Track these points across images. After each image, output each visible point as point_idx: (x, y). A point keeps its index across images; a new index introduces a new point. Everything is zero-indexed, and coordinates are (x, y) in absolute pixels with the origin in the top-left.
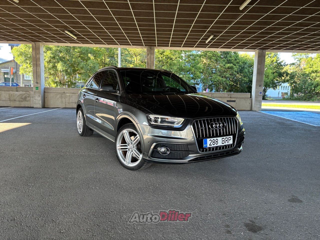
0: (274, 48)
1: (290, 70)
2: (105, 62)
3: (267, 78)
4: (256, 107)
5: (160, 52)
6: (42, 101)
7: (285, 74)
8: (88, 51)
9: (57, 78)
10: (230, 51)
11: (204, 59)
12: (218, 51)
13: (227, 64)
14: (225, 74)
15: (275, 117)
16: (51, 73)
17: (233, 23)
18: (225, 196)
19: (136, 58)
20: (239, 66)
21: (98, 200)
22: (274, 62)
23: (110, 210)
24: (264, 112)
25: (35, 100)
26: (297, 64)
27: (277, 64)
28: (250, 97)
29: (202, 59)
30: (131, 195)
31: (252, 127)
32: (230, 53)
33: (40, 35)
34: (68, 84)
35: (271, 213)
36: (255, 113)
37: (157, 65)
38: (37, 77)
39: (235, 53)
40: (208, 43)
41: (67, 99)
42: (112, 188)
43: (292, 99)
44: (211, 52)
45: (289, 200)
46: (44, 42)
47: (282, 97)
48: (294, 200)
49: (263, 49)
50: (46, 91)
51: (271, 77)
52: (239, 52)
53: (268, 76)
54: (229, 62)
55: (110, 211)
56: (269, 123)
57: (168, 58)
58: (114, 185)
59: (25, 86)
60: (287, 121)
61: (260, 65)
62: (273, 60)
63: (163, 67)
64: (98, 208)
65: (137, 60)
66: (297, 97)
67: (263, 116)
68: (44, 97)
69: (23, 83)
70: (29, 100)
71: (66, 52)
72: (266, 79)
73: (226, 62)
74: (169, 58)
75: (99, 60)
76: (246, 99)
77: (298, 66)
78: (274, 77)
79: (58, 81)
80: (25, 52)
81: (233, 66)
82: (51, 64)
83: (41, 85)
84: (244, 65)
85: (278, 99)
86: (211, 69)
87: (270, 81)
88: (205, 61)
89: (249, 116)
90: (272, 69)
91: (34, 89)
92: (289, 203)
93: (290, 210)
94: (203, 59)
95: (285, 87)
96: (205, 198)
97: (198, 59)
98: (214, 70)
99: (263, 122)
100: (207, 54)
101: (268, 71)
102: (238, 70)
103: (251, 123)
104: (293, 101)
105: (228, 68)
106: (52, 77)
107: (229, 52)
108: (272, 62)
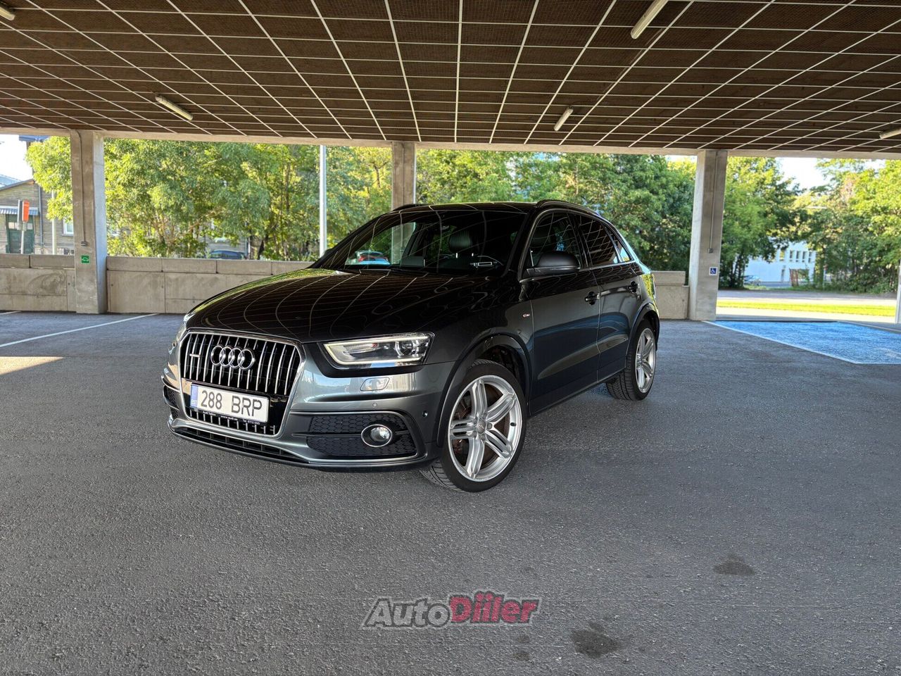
0: (748, 143)
1: (815, 207)
2: (290, 186)
3: (746, 230)
4: (700, 310)
5: (445, 158)
6: (98, 295)
7: (799, 218)
8: (239, 155)
9: (153, 231)
10: (640, 153)
11: (570, 174)
12: (608, 153)
13: (633, 191)
14: (627, 217)
15: (749, 339)
16: (135, 216)
17: (623, 76)
18: (541, 557)
19: (378, 173)
20: (666, 197)
21: (183, 569)
22: (767, 184)
23: (208, 595)
24: (724, 323)
25: (80, 290)
26: (830, 189)
27: (774, 188)
28: (684, 282)
29: (562, 175)
30: (278, 555)
31: (675, 366)
32: (641, 158)
33: (89, 110)
34: (183, 246)
35: (655, 602)
36: (697, 327)
37: (435, 193)
38: (84, 227)
39: (655, 158)
40: (559, 131)
41: (170, 290)
42: (231, 537)
43: (817, 287)
44: (589, 155)
45: (718, 569)
46: (105, 131)
47: (790, 284)
48: (733, 567)
49: (720, 148)
50: (110, 267)
51: (758, 225)
52: (666, 157)
53: (749, 222)
54: (639, 184)
55: (209, 599)
56: (729, 354)
57: (466, 173)
58: (239, 528)
59: (66, 252)
60: (779, 350)
61: (712, 193)
62: (764, 179)
63: (453, 198)
64: (178, 590)
65: (380, 180)
66: (830, 282)
67: (717, 336)
68: (106, 283)
69: (58, 244)
70: (65, 294)
71: (176, 157)
72: (743, 232)
73: (631, 184)
74: (468, 173)
75: (272, 178)
76: (672, 288)
77: (833, 193)
78: (766, 226)
79: (156, 239)
80: (63, 157)
81: (651, 197)
82: (135, 191)
83: (96, 250)
84: (680, 191)
85: (779, 287)
86: (588, 203)
87: (754, 238)
88: (571, 182)
89: (677, 337)
90: (761, 202)
91: (78, 262)
92: (715, 575)
93: (711, 595)
94: (567, 176)
95: (801, 255)
96: (485, 564)
97: (550, 176)
98: (598, 206)
99: (710, 351)
100: (576, 163)
101: (750, 209)
102: (663, 207)
103: (676, 356)
104: (819, 294)
105: (638, 201)
106: (139, 229)
107: (640, 156)
108: (762, 183)
